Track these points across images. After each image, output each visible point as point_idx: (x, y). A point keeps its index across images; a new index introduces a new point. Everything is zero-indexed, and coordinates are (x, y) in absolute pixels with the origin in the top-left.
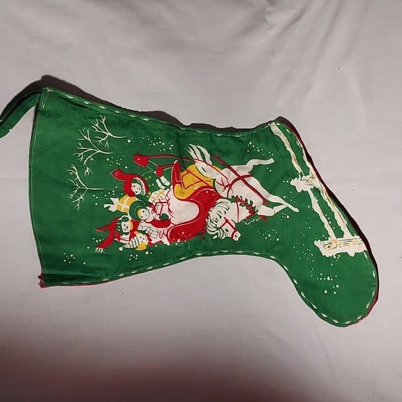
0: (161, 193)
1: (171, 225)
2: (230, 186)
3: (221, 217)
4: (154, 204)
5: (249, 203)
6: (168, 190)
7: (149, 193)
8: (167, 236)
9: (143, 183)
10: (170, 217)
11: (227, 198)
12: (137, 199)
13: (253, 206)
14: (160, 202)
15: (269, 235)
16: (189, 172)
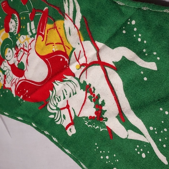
0: (27, 39)
1: (23, 78)
2: (87, 66)
3: (64, 98)
4: (19, 48)
5: (100, 103)
6: (33, 38)
7: (19, 35)
8: (16, 86)
9: (18, 22)
10: (25, 68)
11: (79, 80)
12: (9, 37)
13: (104, 108)
14: (23, 49)
15: (107, 157)
16: (55, 27)
